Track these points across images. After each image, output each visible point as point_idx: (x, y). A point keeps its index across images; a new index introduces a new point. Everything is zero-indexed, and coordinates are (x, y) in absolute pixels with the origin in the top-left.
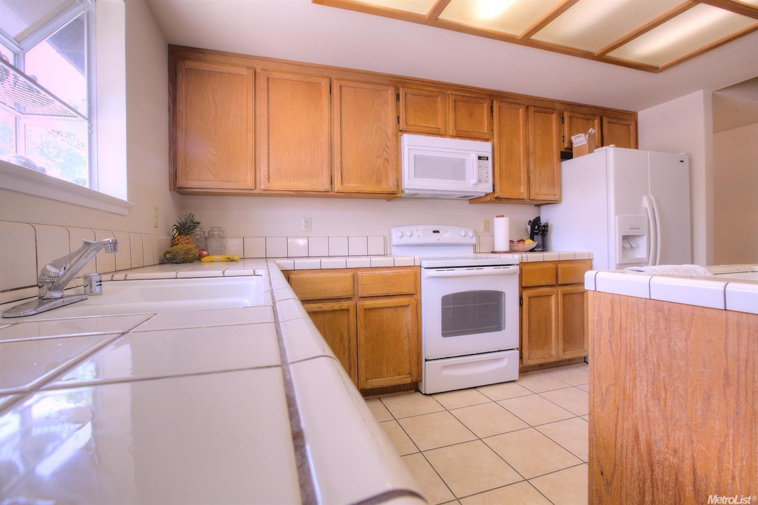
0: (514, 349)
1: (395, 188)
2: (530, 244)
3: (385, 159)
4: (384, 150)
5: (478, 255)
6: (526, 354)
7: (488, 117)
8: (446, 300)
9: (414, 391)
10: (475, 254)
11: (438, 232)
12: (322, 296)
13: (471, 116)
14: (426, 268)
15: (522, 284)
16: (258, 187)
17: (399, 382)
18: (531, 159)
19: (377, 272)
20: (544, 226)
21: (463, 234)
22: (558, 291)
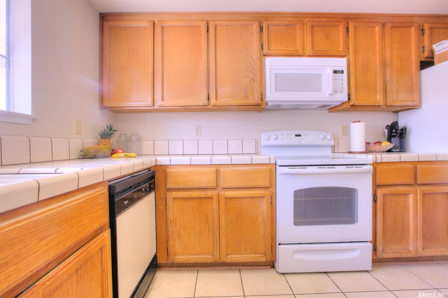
0: (367, 242)
1: (259, 100)
2: (387, 145)
3: (251, 78)
4: (251, 71)
5: (336, 155)
6: (380, 248)
7: (343, 37)
8: (298, 194)
9: (270, 267)
10: (333, 154)
11: (300, 135)
12: (191, 186)
13: (327, 38)
14: (280, 166)
15: (376, 182)
16: (155, 105)
17: (254, 260)
18: (388, 70)
19: (236, 168)
20: (402, 130)
21: (322, 137)
22: (416, 191)
